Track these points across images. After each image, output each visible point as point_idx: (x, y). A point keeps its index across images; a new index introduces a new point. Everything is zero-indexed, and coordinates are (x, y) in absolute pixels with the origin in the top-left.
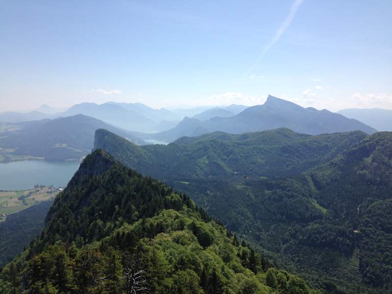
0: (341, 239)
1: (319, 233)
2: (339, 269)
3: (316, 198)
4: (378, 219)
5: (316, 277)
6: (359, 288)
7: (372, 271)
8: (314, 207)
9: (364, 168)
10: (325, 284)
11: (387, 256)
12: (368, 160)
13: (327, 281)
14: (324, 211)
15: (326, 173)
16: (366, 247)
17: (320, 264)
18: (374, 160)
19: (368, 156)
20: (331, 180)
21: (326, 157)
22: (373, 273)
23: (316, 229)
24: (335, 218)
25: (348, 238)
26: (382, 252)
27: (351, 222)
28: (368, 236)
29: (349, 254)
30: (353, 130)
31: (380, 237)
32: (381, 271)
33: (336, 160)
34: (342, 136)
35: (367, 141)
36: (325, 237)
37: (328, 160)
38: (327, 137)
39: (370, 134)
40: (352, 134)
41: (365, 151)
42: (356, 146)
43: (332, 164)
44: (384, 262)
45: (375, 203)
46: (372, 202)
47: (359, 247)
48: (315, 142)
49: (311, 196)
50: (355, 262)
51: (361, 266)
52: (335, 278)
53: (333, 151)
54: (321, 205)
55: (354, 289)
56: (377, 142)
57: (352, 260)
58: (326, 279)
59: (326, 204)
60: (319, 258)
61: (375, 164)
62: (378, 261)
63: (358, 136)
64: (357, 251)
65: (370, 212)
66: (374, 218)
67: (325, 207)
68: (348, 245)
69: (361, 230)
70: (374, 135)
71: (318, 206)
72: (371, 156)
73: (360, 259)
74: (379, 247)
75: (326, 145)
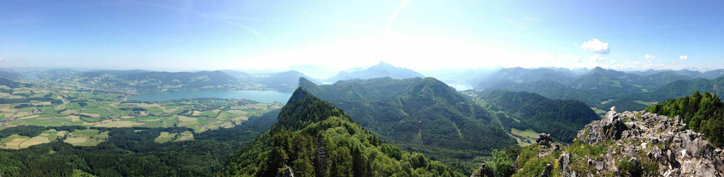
0: (414, 126)
1: (404, 124)
2: (413, 139)
3: (402, 109)
4: (428, 115)
5: (403, 145)
6: (422, 147)
7: (427, 138)
8: (402, 113)
9: (422, 93)
10: (408, 147)
11: (433, 130)
12: (423, 90)
13: (409, 146)
14: (406, 114)
15: (406, 97)
16: (424, 128)
17: (405, 139)
18: (425, 90)
19: (423, 88)
20: (409, 100)
21: (406, 90)
22: (427, 139)
23: (403, 123)
24: (410, 117)
25: (416, 124)
26: (430, 129)
27: (417, 118)
28: (424, 123)
29: (417, 132)
30: (416, 77)
31: (429, 123)
32: (430, 138)
33: (410, 90)
34: (412, 80)
35: (422, 82)
36: (407, 126)
37: (407, 91)
38: (406, 80)
39: (423, 78)
40: (416, 78)
41: (421, 86)
42: (418, 84)
43: (409, 92)
44: (431, 133)
45: (427, 108)
46: (425, 108)
47: (421, 128)
48: (401, 83)
49: (400, 108)
50: (420, 135)
51: (422, 137)
52: (412, 144)
53: (409, 86)
54: (404, 112)
55: (420, 148)
56: (426, 82)
57: (419, 134)
58: (408, 145)
59: (407, 111)
60: (405, 136)
61: (426, 91)
62: (429, 133)
63: (418, 79)
64: (420, 130)
65: (425, 112)
66: (427, 115)
67: (406, 113)
68: (416, 128)
69: (422, 121)
70: (425, 79)
71: (403, 112)
72: (424, 88)
73: (422, 134)
74: (429, 127)
75: (406, 84)
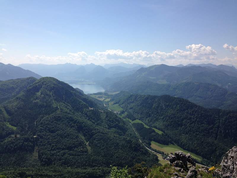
0: (26, 143)
1: (13, 143)
2: (27, 162)
3: (8, 121)
4: (47, 127)
5: (13, 171)
6: (39, 169)
7: (45, 157)
8: (8, 128)
9: (37, 98)
10: (19, 174)
11: (53, 146)
12: (39, 94)
13: (20, 172)
14: (15, 128)
15: (13, 105)
16: (41, 144)
17: (15, 162)
18: (41, 94)
19: (38, 91)
20: (18, 108)
21: (13, 94)
22: (46, 158)
23: (10, 141)
24: (21, 131)
25: (30, 141)
26: (50, 144)
27: (31, 132)
28: (41, 137)
29: (32, 151)
30: (28, 77)
31: (49, 137)
32: (51, 156)
33: (19, 95)
34: (23, 80)
35: (37, 83)
36: (16, 145)
37: (14, 96)
38: (13, 82)
39: (38, 78)
40: (28, 79)
41: (36, 89)
42: (31, 86)
43: (17, 98)
44: (52, 150)
45: (44, 118)
46: (42, 117)
47: (37, 145)
48: (5, 85)
49: (5, 121)
50: (36, 154)
51: (39, 156)
52: (25, 168)
53: (17, 90)
54: (12, 125)
55: (36, 171)
56: (43, 83)
57: (34, 154)
58: (19, 170)
59: (15, 124)
60: (14, 159)
61: (43, 95)
62: (49, 150)
63: (32, 80)
64: (36, 148)
65: (42, 123)
66: (45, 126)
67: (15, 126)
68: (31, 146)
69: (38, 135)
70: (41, 79)
71: (10, 126)
72: (40, 91)
73: (39, 152)
74: (48, 142)
75: (13, 87)
